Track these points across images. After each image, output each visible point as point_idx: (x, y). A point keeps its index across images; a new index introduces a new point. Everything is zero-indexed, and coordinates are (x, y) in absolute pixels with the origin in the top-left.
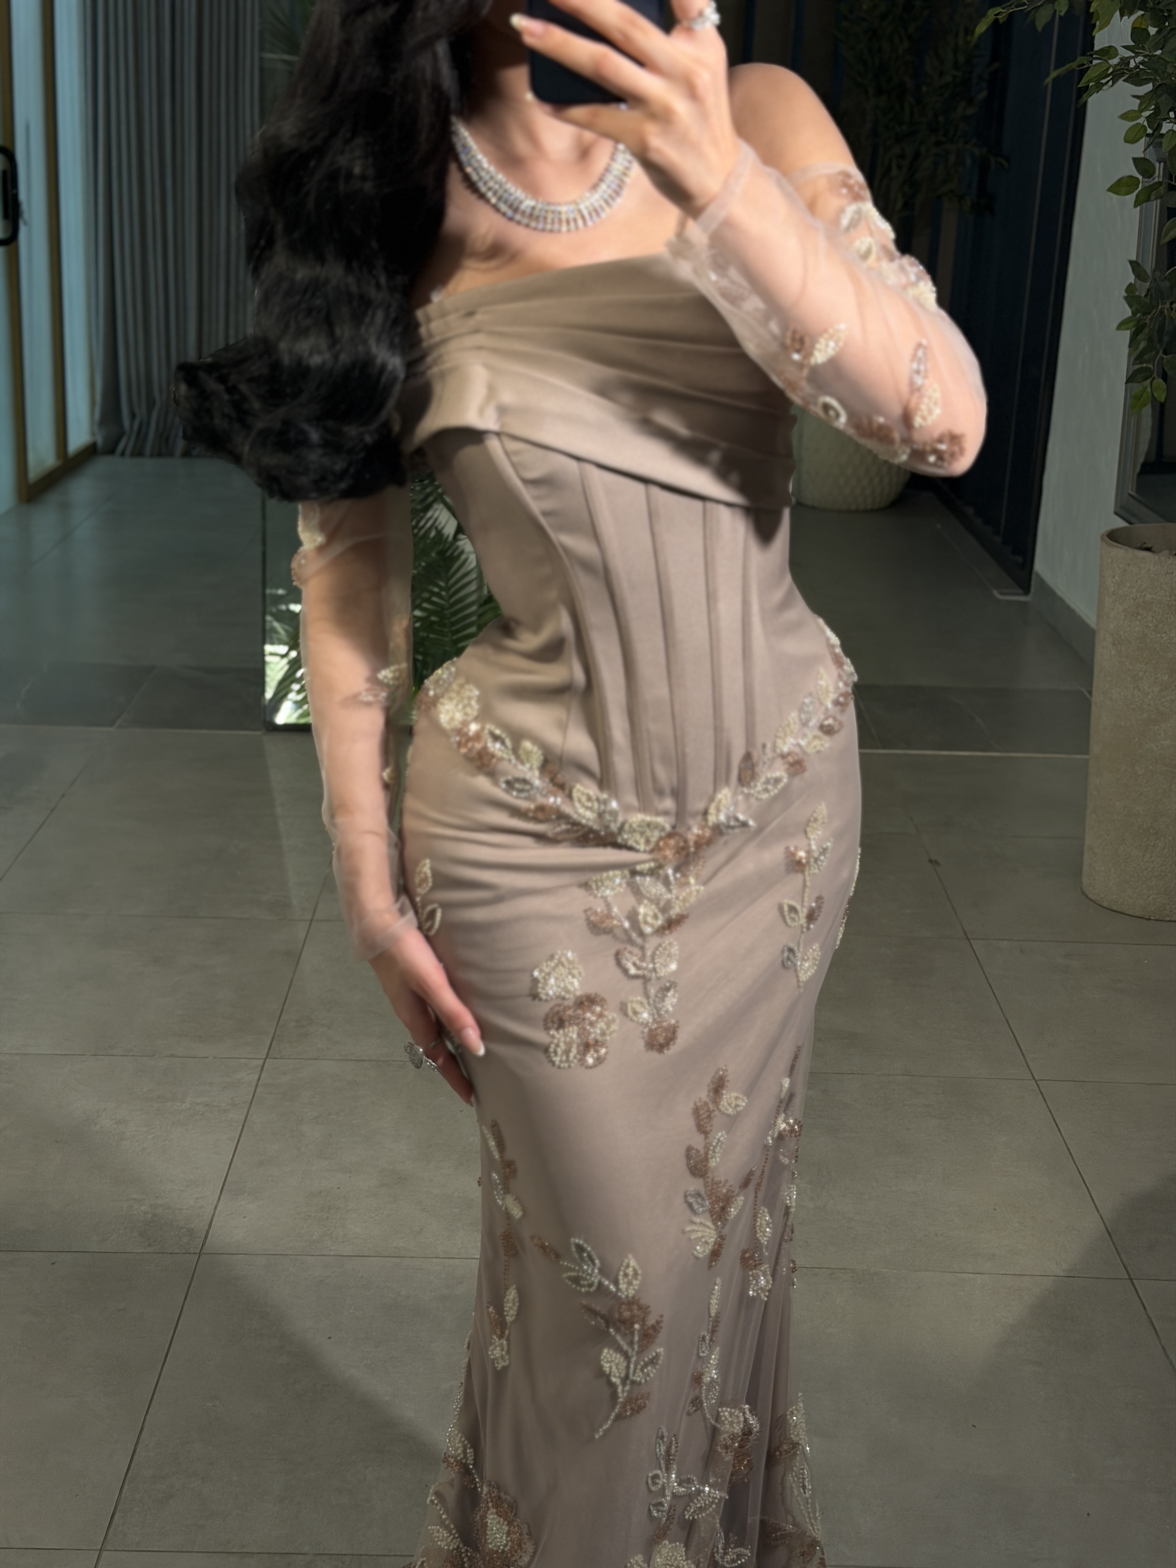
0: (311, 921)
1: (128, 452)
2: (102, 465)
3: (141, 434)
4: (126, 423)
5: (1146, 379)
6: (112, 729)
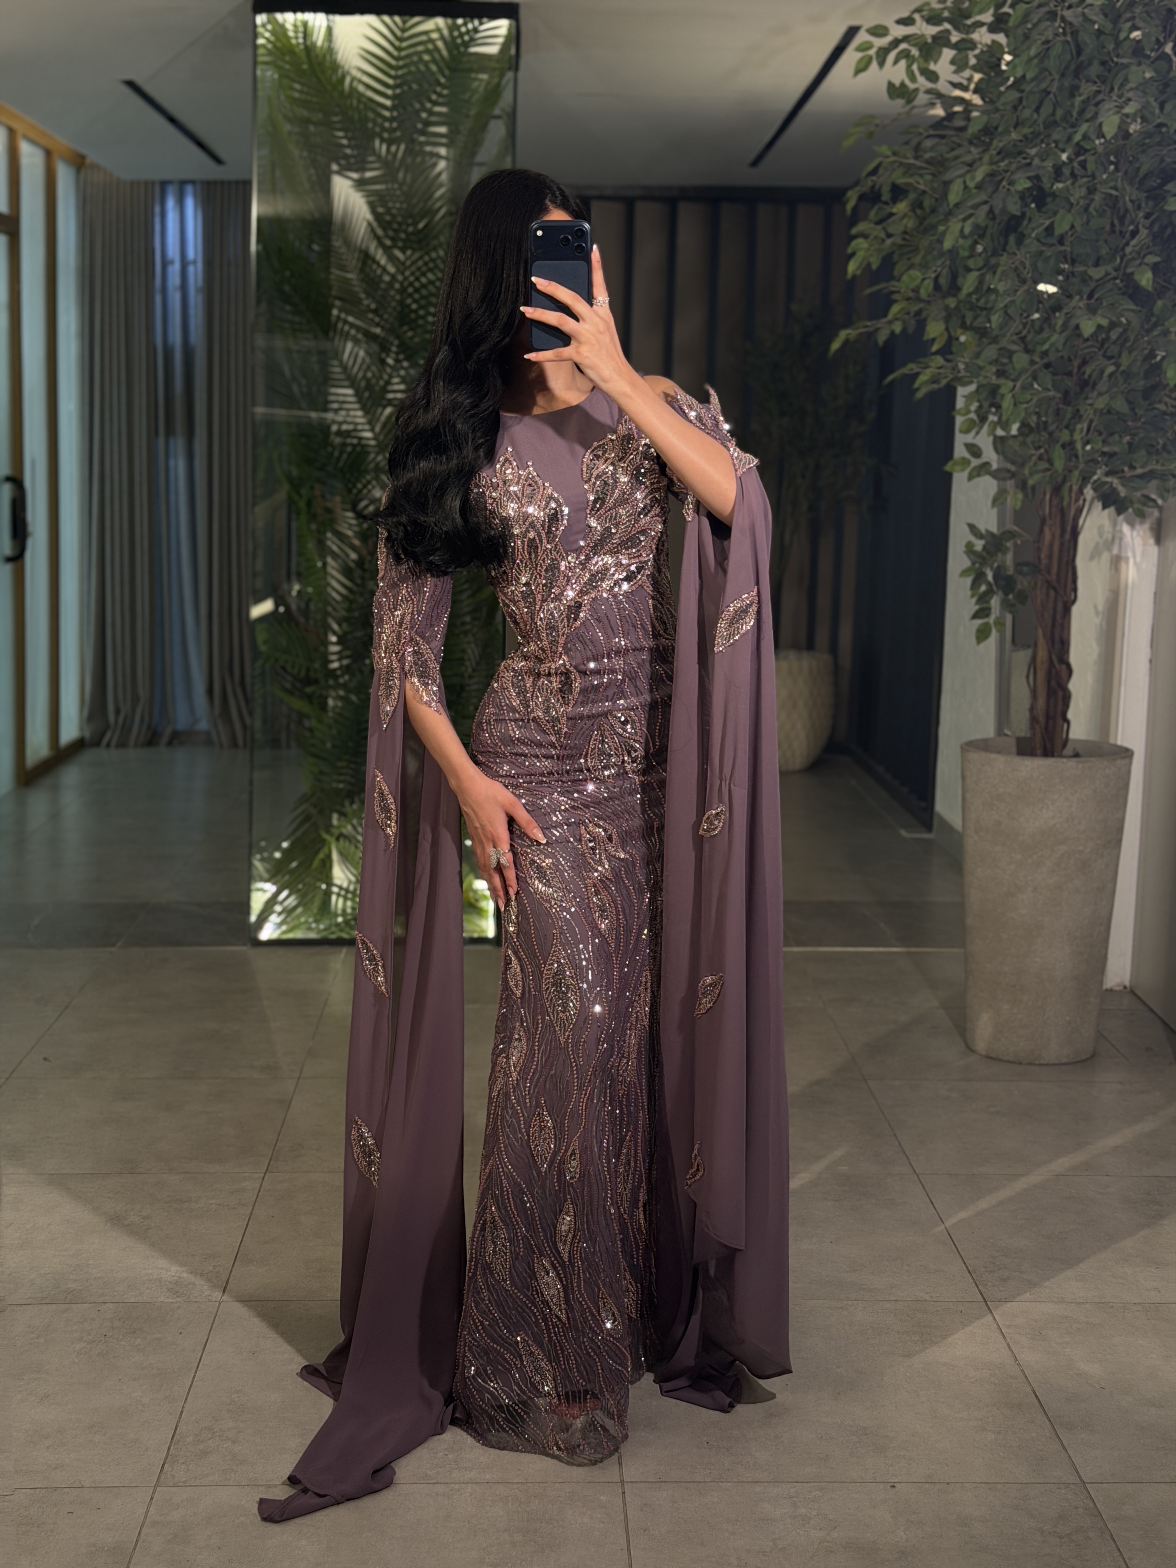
0: (299, 1078)
1: (113, 743)
2: (88, 756)
3: (126, 727)
4: (112, 718)
5: (988, 615)
6: (113, 949)
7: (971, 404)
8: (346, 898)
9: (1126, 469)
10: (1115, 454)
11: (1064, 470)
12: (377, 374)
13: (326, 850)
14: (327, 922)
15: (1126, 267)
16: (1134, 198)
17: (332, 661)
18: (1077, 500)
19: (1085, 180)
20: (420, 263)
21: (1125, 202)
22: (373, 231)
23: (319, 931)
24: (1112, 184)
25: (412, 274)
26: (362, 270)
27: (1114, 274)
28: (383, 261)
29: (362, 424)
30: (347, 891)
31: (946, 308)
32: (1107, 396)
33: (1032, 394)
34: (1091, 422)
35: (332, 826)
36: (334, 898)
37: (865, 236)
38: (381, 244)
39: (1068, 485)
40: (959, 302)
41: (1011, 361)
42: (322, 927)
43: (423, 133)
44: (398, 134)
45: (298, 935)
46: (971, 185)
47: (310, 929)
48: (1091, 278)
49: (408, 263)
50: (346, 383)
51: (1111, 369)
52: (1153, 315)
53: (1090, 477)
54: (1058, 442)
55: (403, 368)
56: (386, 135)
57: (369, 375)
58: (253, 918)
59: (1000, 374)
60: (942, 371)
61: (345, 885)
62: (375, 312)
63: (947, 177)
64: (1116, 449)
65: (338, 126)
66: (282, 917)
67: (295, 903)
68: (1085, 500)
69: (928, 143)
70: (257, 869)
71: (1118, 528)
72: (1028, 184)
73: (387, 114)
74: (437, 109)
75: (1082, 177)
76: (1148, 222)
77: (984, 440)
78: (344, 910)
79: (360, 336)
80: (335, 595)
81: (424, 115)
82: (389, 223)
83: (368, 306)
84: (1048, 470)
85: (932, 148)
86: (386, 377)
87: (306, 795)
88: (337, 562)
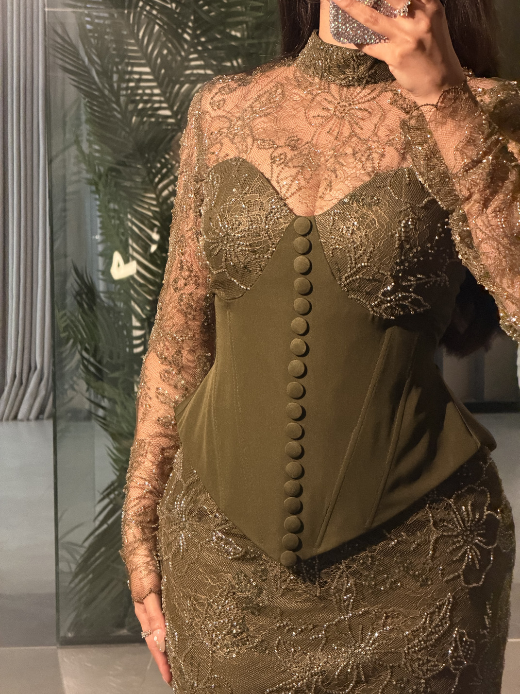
12: (174, 51)
17: (138, 346)
29: (160, 102)
50: (143, 61)
79: (154, 12)
86: (183, 53)
87: (113, 484)
88: (137, 244)
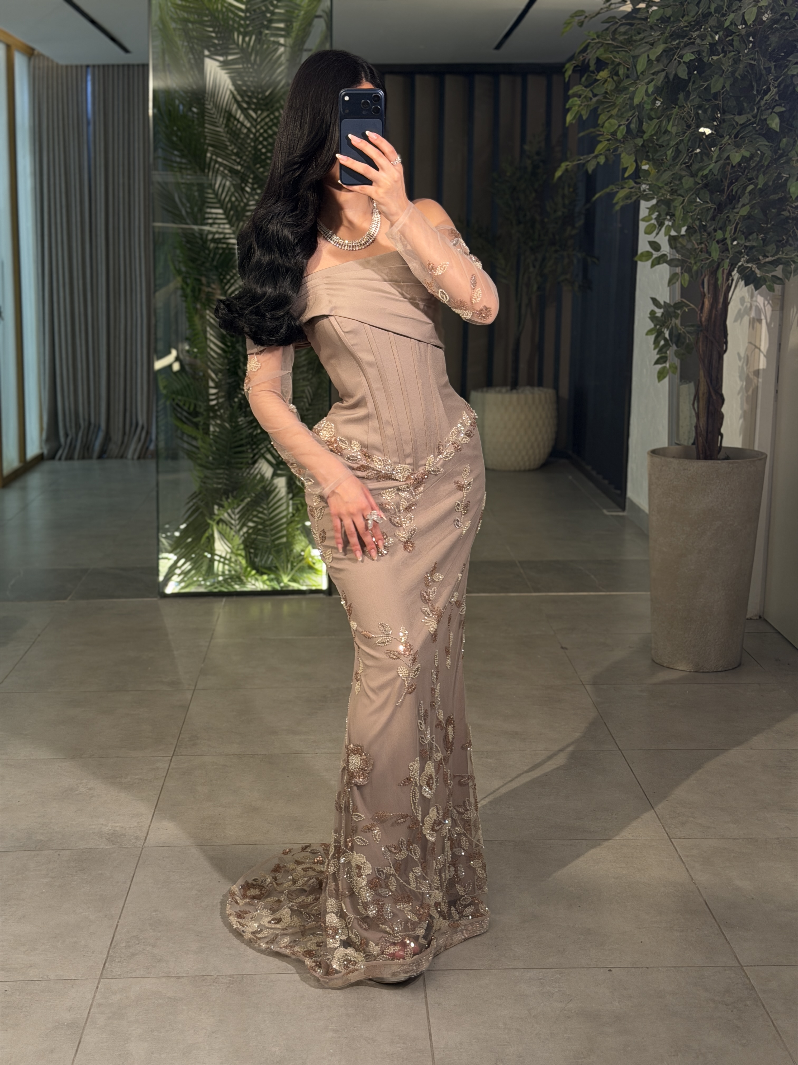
0: (194, 690)
1: (64, 457)
2: (47, 466)
3: (72, 448)
4: (62, 440)
5: (665, 362)
6: (65, 601)
7: (653, 214)
8: (224, 564)
9: (761, 257)
10: (753, 247)
11: (718, 259)
12: (239, 199)
13: (210, 531)
14: (212, 580)
15: (761, 115)
16: (767, 66)
17: (213, 400)
18: (728, 280)
19: (733, 53)
20: (267, 120)
21: (760, 70)
22: (234, 97)
23: (207, 587)
24: (752, 56)
25: (262, 127)
26: (227, 125)
27: (753, 120)
28: (242, 118)
29: (229, 234)
30: (225, 558)
31: (636, 146)
32: (748, 206)
33: (696, 206)
34: (737, 224)
35: (214, 514)
36: (216, 563)
37: (579, 96)
38: (240, 106)
39: (720, 270)
40: (644, 141)
41: (681, 183)
42: (208, 583)
43: (268, 28)
44: (250, 29)
45: (192, 589)
46: (653, 57)
47: (200, 585)
48: (737, 123)
49: (259, 120)
50: (218, 205)
51: (751, 187)
52: (779, 149)
53: (737, 264)
54: (714, 240)
55: (257, 194)
56: (242, 30)
57: (233, 199)
58: (161, 578)
59: (673, 192)
60: (633, 190)
61: (224, 555)
62: (237, 154)
63: (636, 52)
64: (754, 244)
65: (208, 23)
66: (181, 577)
67: (190, 567)
68: (732, 280)
69: (622, 29)
70: (163, 544)
71: (754, 299)
72: (693, 57)
73: (242, 14)
74: (277, 11)
75: (730, 52)
76: (776, 84)
77: (663, 240)
78: (223, 572)
79: (226, 172)
80: (212, 353)
81: (268, 15)
82: (245, 91)
83: (232, 151)
84: (708, 259)
85: (625, 33)
86: (245, 201)
87: (195, 493)
88: (213, 331)
